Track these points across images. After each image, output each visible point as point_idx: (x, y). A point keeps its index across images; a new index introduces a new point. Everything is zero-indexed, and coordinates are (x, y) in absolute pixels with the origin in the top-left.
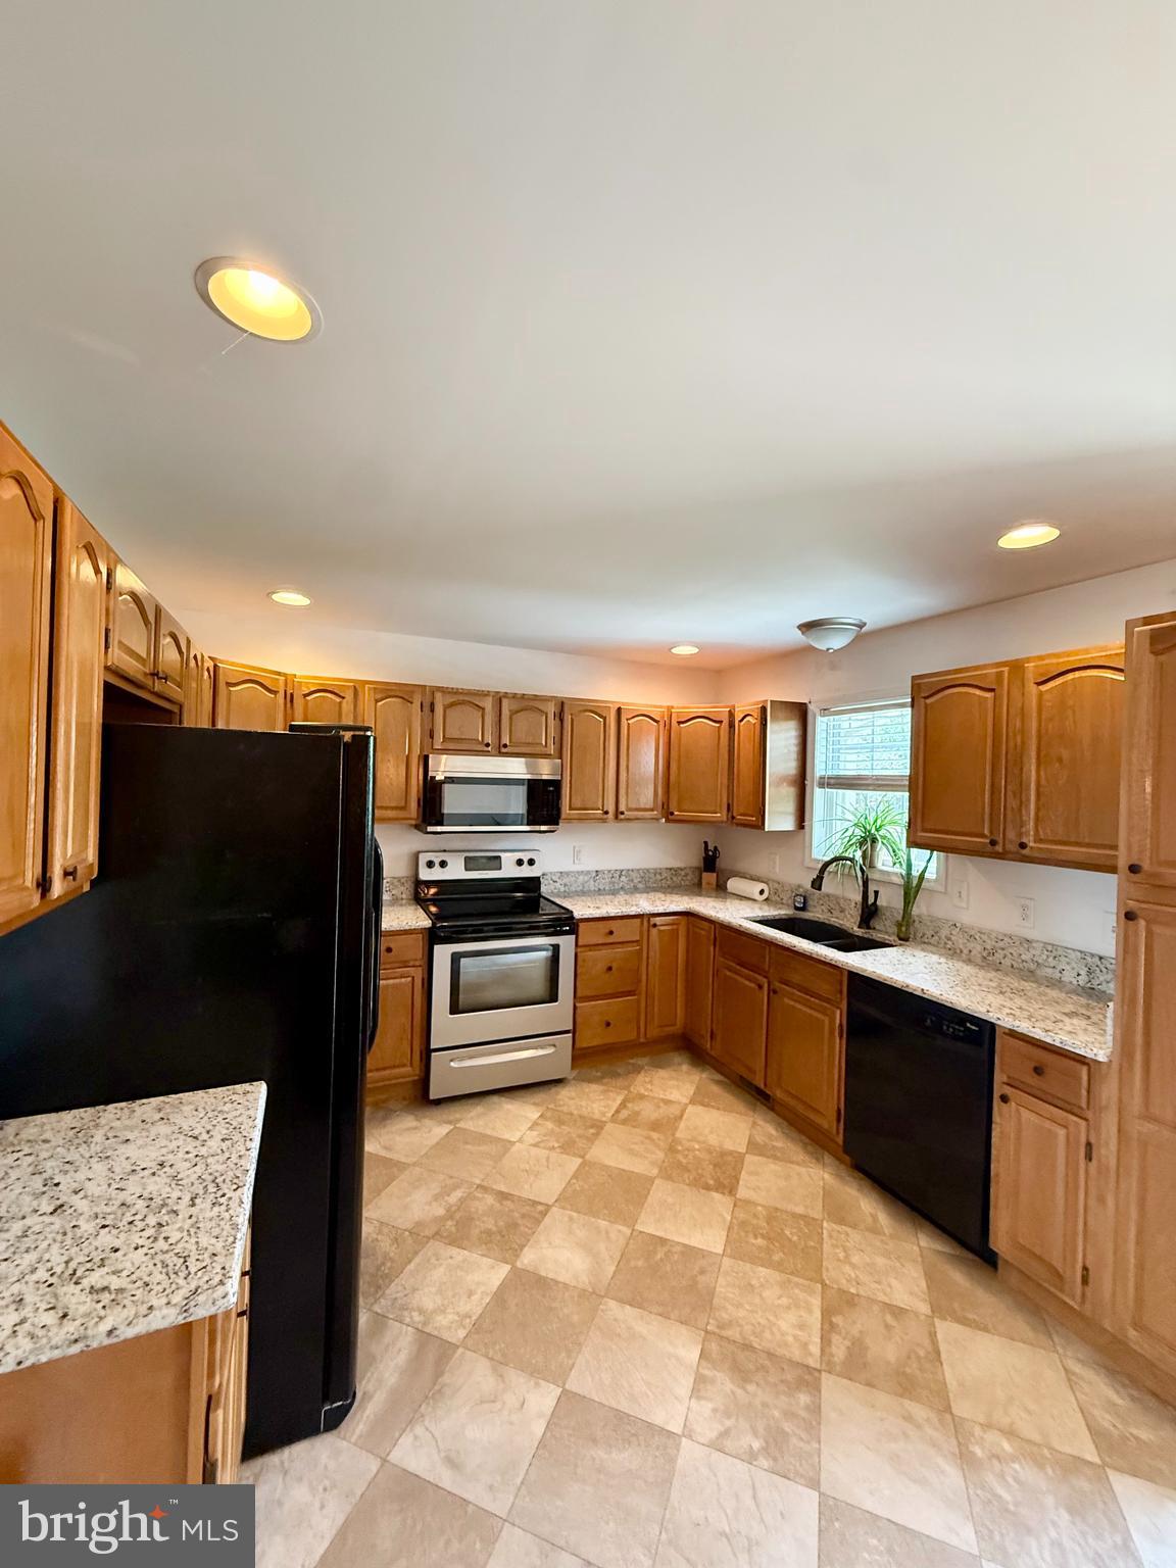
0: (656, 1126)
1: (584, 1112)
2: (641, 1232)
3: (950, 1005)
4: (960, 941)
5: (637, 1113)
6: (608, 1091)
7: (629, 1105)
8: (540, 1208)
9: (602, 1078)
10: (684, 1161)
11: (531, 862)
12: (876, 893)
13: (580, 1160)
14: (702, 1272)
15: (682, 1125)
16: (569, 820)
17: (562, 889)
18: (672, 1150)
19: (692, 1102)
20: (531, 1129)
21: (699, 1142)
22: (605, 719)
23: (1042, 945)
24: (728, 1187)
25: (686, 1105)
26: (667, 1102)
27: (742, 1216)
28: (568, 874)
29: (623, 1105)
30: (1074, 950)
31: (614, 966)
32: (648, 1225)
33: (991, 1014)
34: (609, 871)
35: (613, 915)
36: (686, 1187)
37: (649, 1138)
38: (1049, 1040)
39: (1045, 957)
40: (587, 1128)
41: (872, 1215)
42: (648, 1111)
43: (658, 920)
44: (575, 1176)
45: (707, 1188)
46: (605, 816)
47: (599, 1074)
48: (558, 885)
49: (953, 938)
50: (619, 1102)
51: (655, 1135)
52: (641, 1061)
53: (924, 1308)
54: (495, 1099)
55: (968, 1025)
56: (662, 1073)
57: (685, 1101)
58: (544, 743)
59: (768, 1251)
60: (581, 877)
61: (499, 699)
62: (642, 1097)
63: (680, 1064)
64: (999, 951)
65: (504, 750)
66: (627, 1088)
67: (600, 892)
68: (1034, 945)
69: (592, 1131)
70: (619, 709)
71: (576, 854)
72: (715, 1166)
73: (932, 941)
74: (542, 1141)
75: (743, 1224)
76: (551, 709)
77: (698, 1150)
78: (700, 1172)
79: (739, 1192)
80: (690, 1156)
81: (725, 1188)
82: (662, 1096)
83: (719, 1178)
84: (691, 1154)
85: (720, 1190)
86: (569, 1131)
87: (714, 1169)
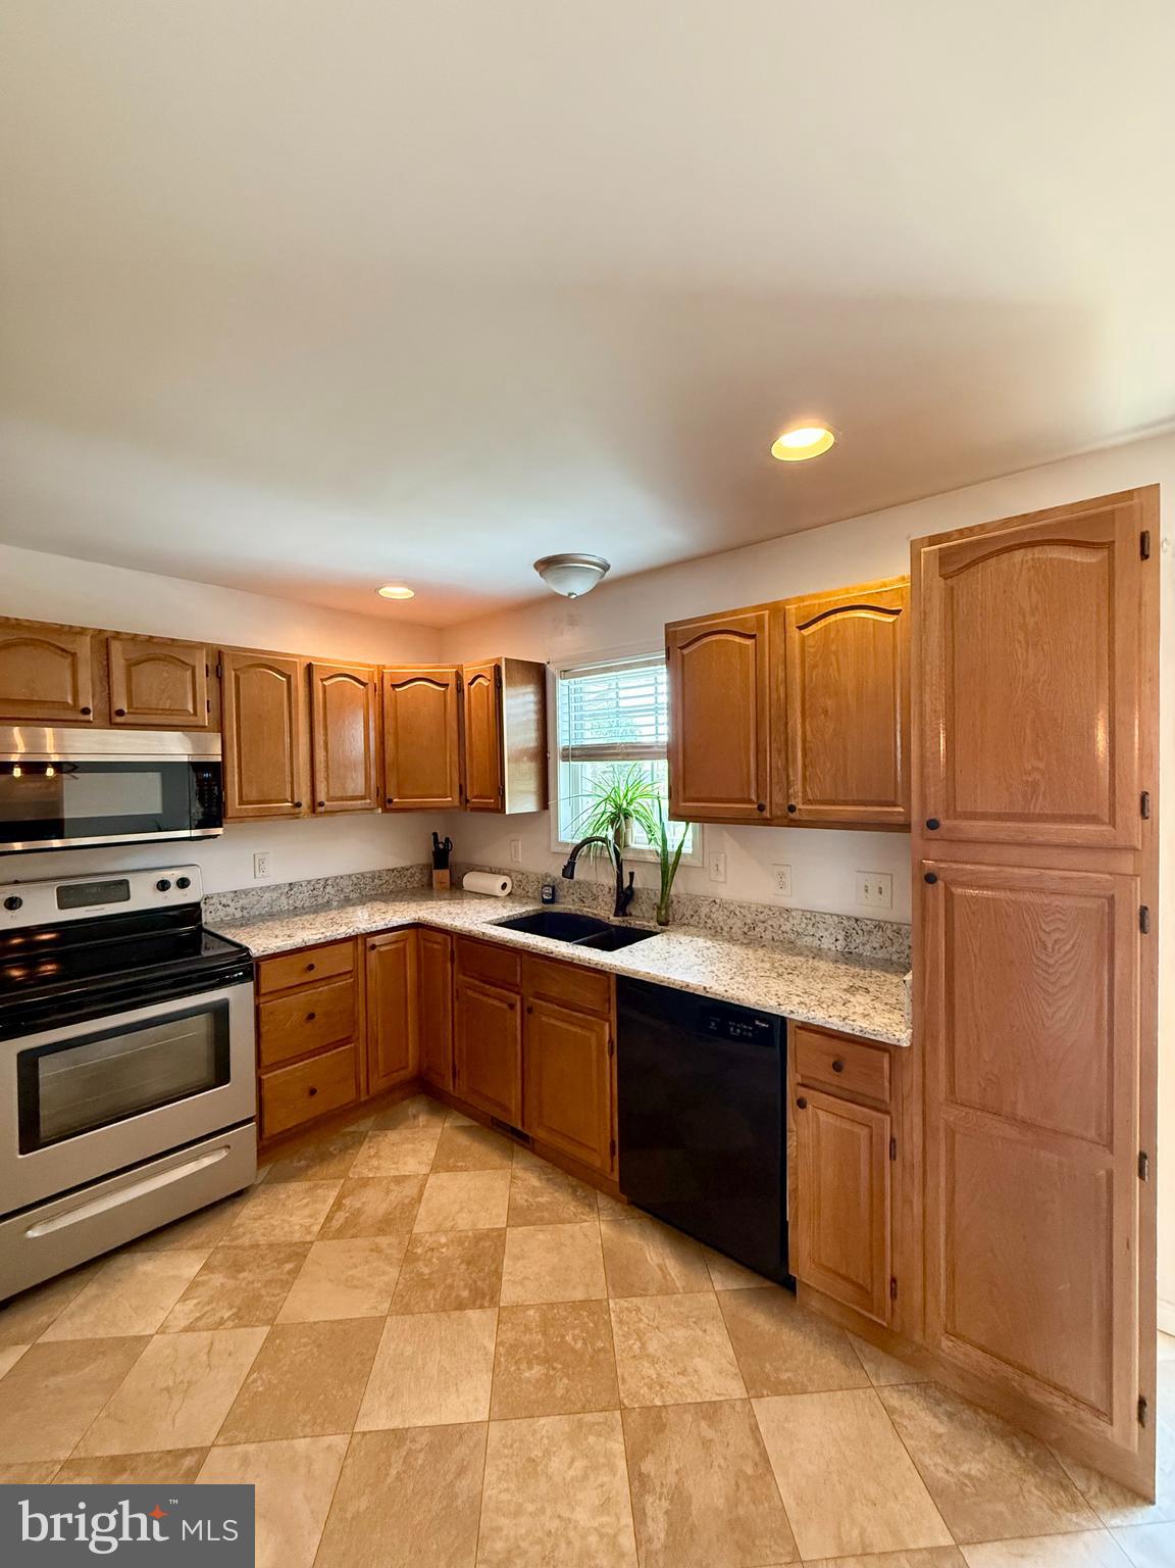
0: (385, 1225)
1: (278, 1236)
2: (364, 1434)
3: (737, 1003)
4: (719, 916)
5: (359, 1212)
6: (316, 1187)
7: (346, 1202)
8: (189, 1461)
9: (308, 1167)
10: (426, 1271)
11: (183, 883)
12: (632, 875)
13: (267, 1329)
14: (462, 1471)
15: (422, 1211)
16: (241, 819)
17: (238, 914)
18: (409, 1258)
19: (435, 1168)
20: (184, 1298)
21: (446, 1232)
22: (289, 678)
23: (801, 913)
24: (485, 1294)
25: (427, 1176)
26: (399, 1180)
27: (509, 1336)
28: (246, 892)
29: (338, 1204)
30: (832, 915)
31: (318, 1011)
32: (377, 1417)
33: (783, 1008)
34: (309, 882)
35: (312, 943)
36: (432, 1316)
37: (377, 1249)
38: (848, 1030)
39: (803, 925)
40: (281, 1262)
41: (659, 1266)
42: (374, 1204)
43: (377, 940)
44: (256, 1367)
45: (461, 1306)
46: (297, 810)
47: (303, 1163)
48: (230, 910)
49: (714, 916)
50: (331, 1201)
51: (383, 1241)
52: (365, 1125)
53: (736, 1390)
54: (124, 1260)
55: (757, 1023)
56: (393, 1136)
57: (425, 1170)
58: (190, 708)
59: (548, 1381)
60: (267, 896)
61: (104, 641)
62: (364, 1183)
63: (415, 1117)
64: (760, 924)
65: (119, 720)
66: (344, 1175)
67: (296, 912)
68: (793, 913)
69: (288, 1266)
70: (309, 667)
71: (259, 865)
72: (468, 1264)
73: (692, 922)
74: (199, 1319)
75: (513, 1348)
76: (201, 662)
77: (445, 1245)
78: (449, 1281)
79: (502, 1296)
80: (434, 1260)
81: (483, 1297)
82: (393, 1173)
83: (475, 1282)
84: (436, 1254)
85: (478, 1303)
86: (250, 1279)
87: (467, 1269)
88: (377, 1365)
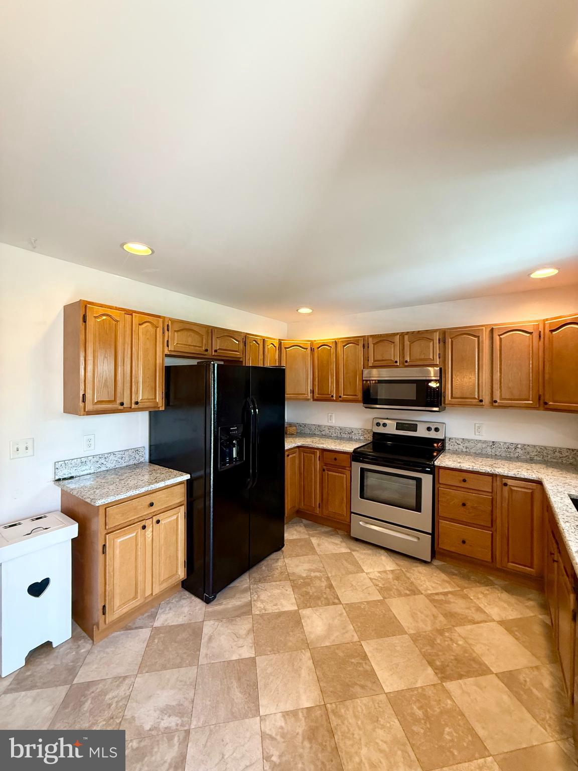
0: (450, 615)
1: (417, 582)
2: (361, 645)
5: (449, 602)
6: (447, 582)
7: (450, 596)
8: (336, 601)
9: (456, 575)
10: (439, 641)
11: (437, 430)
13: (385, 600)
14: (363, 687)
15: (469, 627)
17: (464, 450)
18: (441, 632)
19: (501, 623)
20: (379, 572)
21: (466, 642)
22: (478, 337)
24: (444, 673)
25: (494, 621)
26: (479, 609)
27: (430, 692)
28: (469, 441)
29: (446, 594)
31: (469, 504)
32: (368, 647)
35: (465, 468)
36: (418, 652)
37: (435, 617)
40: (408, 589)
42: (458, 606)
43: (510, 482)
44: (368, 602)
45: (431, 663)
46: (481, 403)
47: (456, 572)
48: (461, 447)
50: (445, 591)
51: (441, 618)
52: (497, 581)
54: (382, 552)
56: (505, 596)
57: (497, 618)
58: (431, 357)
59: (417, 721)
61: (402, 335)
62: (465, 597)
63: (529, 599)
65: (406, 364)
66: (463, 588)
69: (408, 592)
70: (492, 330)
71: (478, 429)
72: (456, 659)
74: (375, 579)
75: (424, 696)
76: (437, 336)
77: (458, 645)
78: (440, 653)
79: (448, 683)
80: (447, 643)
81: (442, 673)
82: (482, 606)
83: (448, 666)
84: (450, 643)
85: (437, 671)
86: (396, 584)
87: (452, 660)
88: (387, 639)
